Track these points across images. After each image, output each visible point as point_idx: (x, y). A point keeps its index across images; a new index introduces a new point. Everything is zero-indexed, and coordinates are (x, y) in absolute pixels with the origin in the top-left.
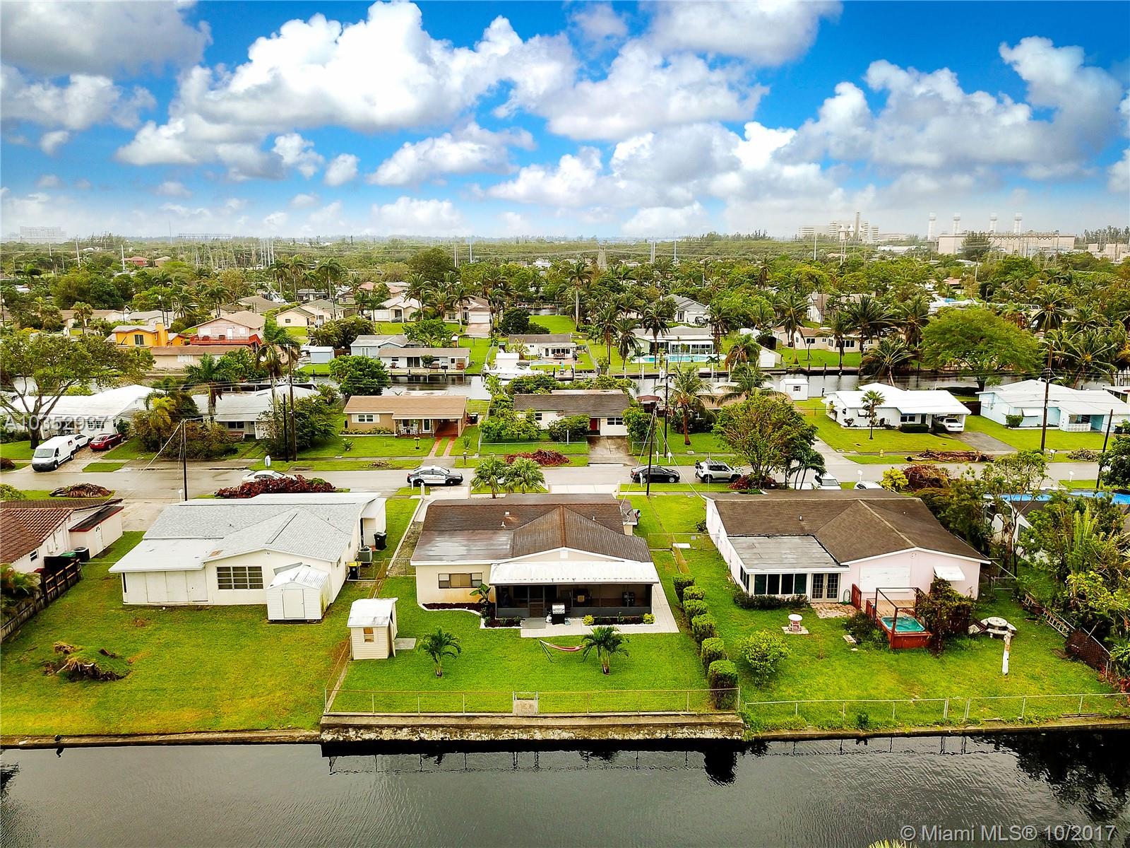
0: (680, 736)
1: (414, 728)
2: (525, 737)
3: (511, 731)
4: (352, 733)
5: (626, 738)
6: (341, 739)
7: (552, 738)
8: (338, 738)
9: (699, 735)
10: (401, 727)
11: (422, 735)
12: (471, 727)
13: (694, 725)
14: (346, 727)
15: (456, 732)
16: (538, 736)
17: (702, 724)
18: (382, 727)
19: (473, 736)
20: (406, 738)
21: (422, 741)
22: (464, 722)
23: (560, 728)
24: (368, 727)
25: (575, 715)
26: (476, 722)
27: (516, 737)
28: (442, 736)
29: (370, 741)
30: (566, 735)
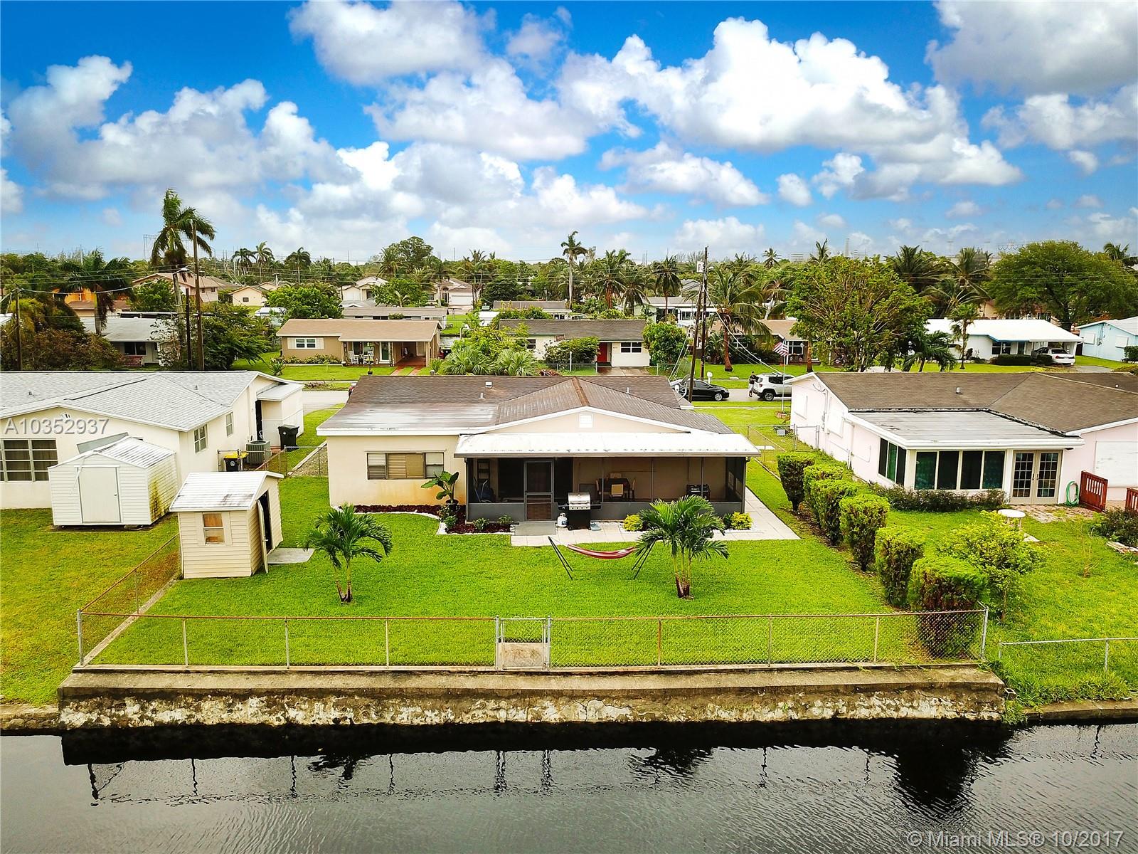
0: (863, 713)
1: (273, 698)
2: (521, 716)
3: (492, 704)
4: (132, 710)
5: (746, 717)
6: (106, 722)
7: (582, 718)
8: (99, 720)
9: (905, 712)
10: (243, 696)
11: (292, 713)
12: (401, 695)
13: (895, 690)
14: (118, 695)
15: (368, 706)
16: (552, 714)
17: (911, 688)
18: (200, 695)
19: (406, 715)
20: (255, 721)
21: (291, 725)
22: (387, 683)
23: (600, 695)
24: (169, 696)
25: (630, 669)
26: (413, 683)
27: (502, 716)
28: (336, 714)
29: (173, 726)
30: (613, 712)
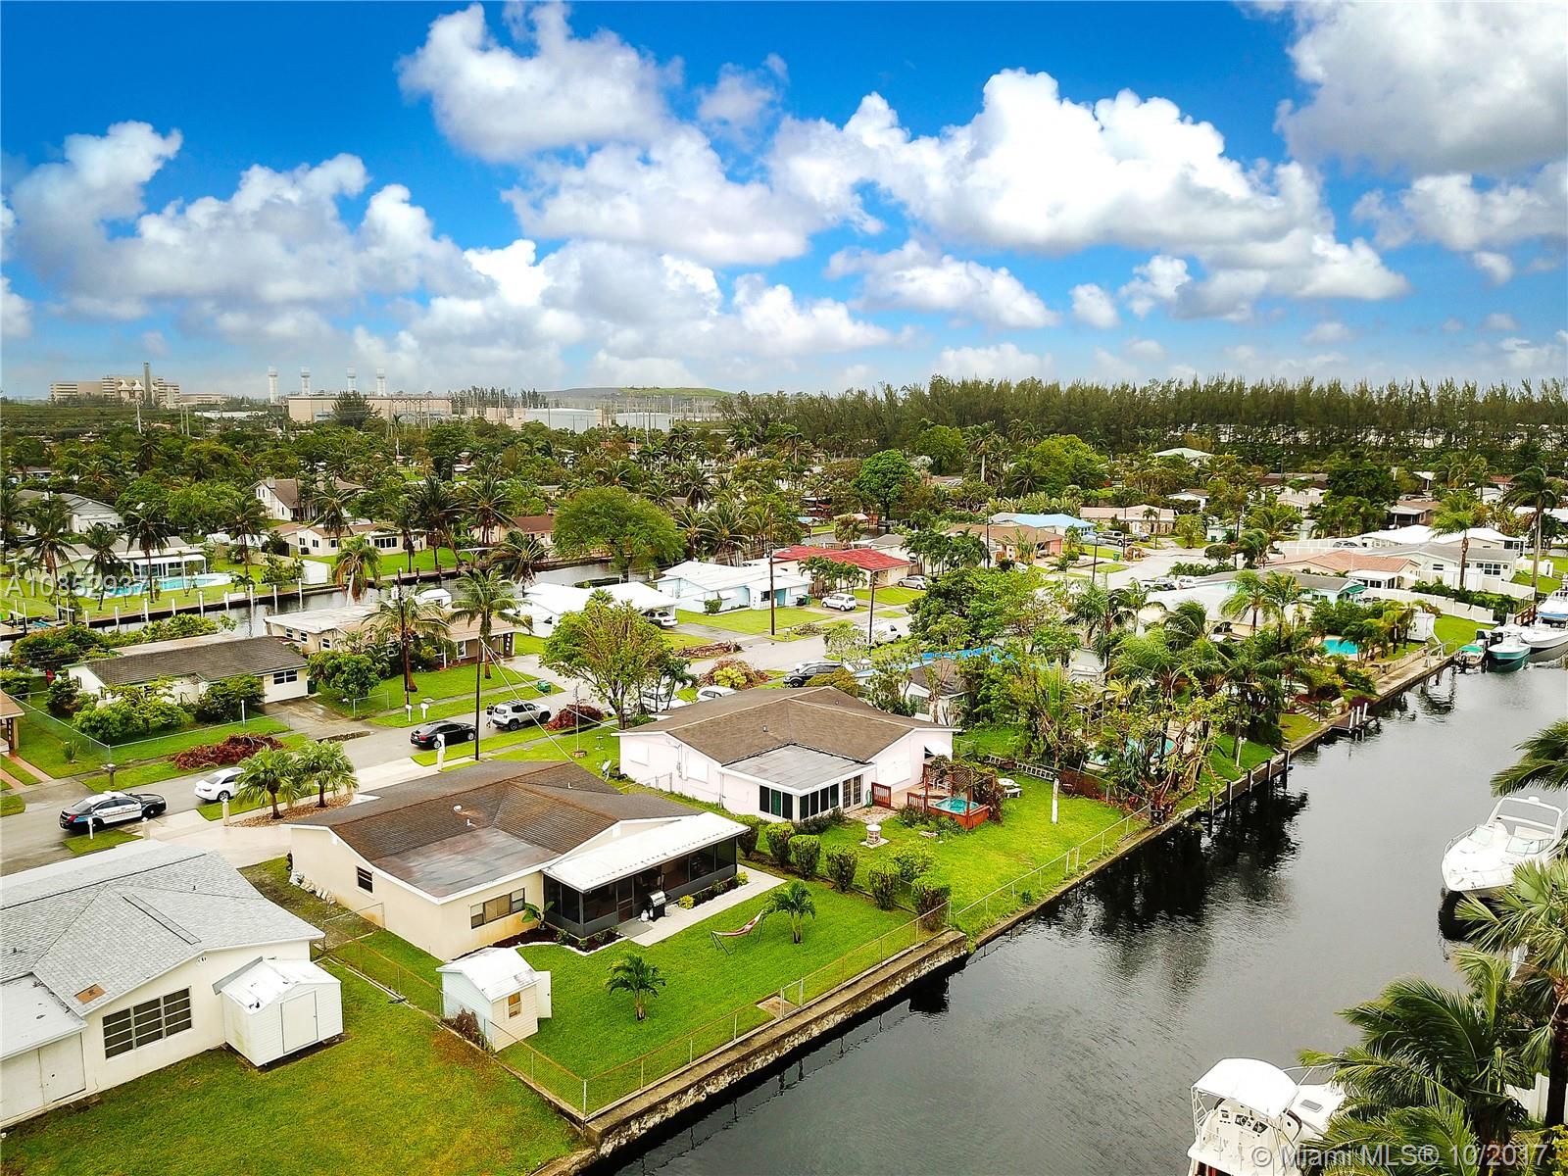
1: (699, 1085)
2: (803, 1039)
3: (792, 1038)
4: (635, 1128)
5: (887, 995)
6: (624, 1142)
7: (827, 1027)
8: (619, 1143)
10: (684, 1091)
11: (708, 1089)
12: (755, 1053)
13: (930, 956)
14: (626, 1122)
15: (742, 1067)
16: (816, 1031)
17: (937, 951)
18: (666, 1101)
19: (759, 1063)
20: (692, 1103)
21: (709, 1096)
22: (745, 1051)
23: (832, 1012)
24: (651, 1109)
25: (832, 991)
26: (757, 1043)
27: (796, 1043)
28: (729, 1079)
29: (656, 1126)
30: (839, 1018)
